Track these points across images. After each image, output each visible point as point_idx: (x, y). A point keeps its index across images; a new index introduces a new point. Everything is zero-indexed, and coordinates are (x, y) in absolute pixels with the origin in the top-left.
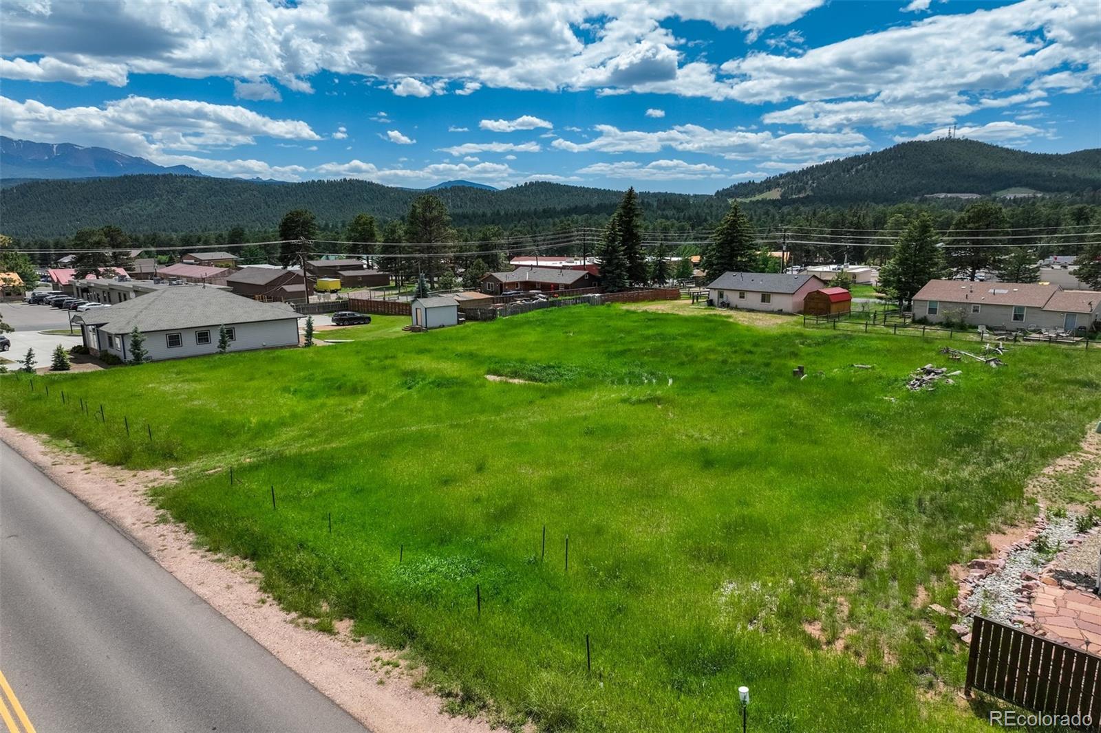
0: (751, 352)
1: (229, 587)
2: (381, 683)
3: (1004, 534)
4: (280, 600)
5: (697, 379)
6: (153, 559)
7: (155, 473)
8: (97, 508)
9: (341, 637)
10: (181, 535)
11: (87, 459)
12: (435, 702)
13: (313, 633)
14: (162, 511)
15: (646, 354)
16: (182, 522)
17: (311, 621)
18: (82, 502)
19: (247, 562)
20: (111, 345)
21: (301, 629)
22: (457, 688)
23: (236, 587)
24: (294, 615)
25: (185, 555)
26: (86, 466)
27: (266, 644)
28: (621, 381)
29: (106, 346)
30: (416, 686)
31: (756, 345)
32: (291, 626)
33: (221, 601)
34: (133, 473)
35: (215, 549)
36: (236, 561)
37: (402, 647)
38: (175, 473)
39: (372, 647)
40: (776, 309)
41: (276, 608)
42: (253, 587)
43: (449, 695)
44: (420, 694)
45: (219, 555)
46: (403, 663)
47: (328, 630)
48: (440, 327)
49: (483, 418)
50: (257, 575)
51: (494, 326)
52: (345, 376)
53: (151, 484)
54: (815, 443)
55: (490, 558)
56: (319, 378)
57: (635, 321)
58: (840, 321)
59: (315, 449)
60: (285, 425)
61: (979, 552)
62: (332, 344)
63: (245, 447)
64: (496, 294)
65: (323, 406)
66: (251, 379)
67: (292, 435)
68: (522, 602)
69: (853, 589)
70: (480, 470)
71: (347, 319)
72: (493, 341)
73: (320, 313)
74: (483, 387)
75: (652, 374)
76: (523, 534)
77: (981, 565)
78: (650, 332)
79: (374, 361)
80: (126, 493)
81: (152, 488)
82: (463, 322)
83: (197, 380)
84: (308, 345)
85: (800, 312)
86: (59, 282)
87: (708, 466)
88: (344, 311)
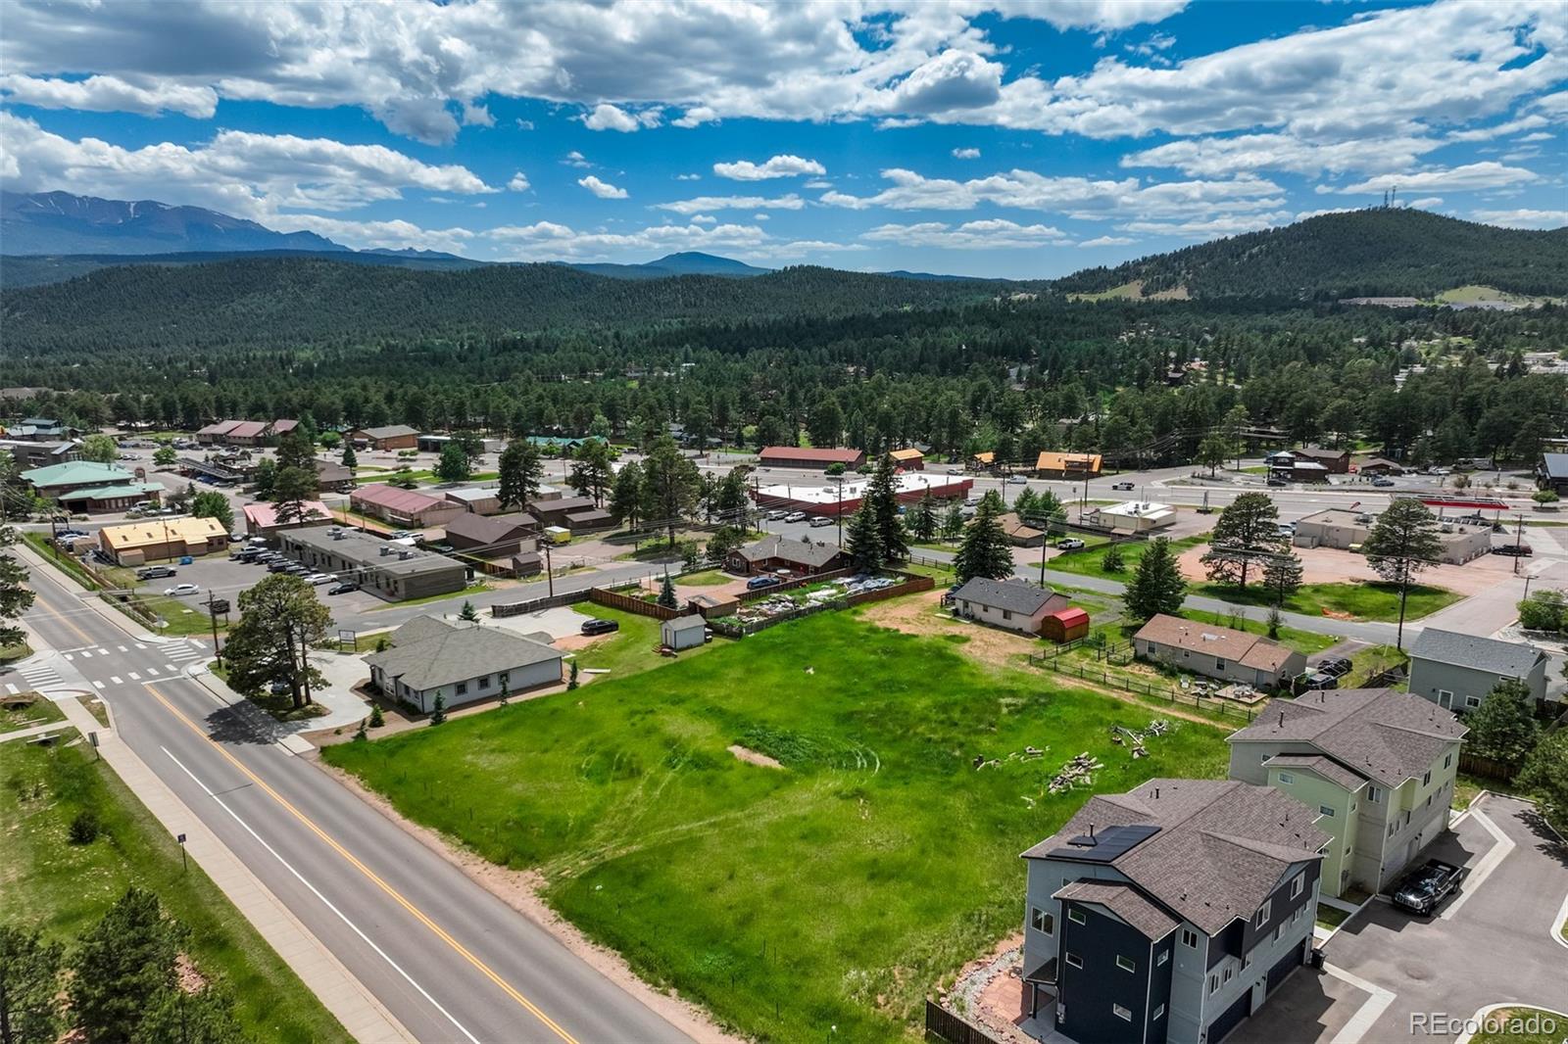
0: (955, 724)
1: (614, 969)
2: (695, 1020)
3: (1009, 940)
4: (640, 976)
5: (899, 764)
6: (568, 949)
7: (529, 874)
8: (516, 908)
9: (673, 997)
10: (574, 932)
11: (481, 859)
12: (717, 1029)
13: (661, 995)
14: (553, 911)
15: (869, 720)
16: (569, 920)
17: (658, 989)
18: (505, 902)
19: (616, 952)
21: (655, 993)
22: (724, 1023)
23: (617, 968)
24: (649, 986)
25: (583, 946)
26: (484, 866)
27: (643, 1001)
28: (839, 765)
29: (402, 692)
32: (650, 991)
33: (613, 977)
34: (517, 873)
35: (596, 943)
36: (610, 951)
37: (700, 1003)
38: (542, 874)
39: (688, 1003)
40: (1015, 628)
41: (640, 981)
42: (626, 968)
44: (710, 1025)
45: (600, 947)
46: (702, 1011)
47: (666, 994)
48: (688, 648)
49: (732, 814)
50: (624, 960)
51: (740, 650)
52: (618, 746)
53: (534, 885)
54: (950, 854)
55: (738, 954)
56: (600, 748)
57: (874, 652)
58: (1070, 650)
59: (624, 852)
60: (594, 821)
61: (987, 953)
62: (592, 677)
63: (576, 848)
64: (742, 572)
65: (613, 795)
66: (546, 751)
67: (603, 833)
68: (752, 983)
69: (910, 976)
70: (731, 877)
71: (596, 629)
72: (740, 681)
73: (562, 605)
74: (731, 768)
75: (866, 755)
76: (755, 935)
77: (980, 963)
78: (882, 676)
79: (637, 718)
80: (524, 895)
81: (536, 889)
82: (710, 640)
83: (503, 751)
84: (573, 686)
85: (1038, 633)
86: (256, 522)
87: (872, 877)
88: (586, 600)
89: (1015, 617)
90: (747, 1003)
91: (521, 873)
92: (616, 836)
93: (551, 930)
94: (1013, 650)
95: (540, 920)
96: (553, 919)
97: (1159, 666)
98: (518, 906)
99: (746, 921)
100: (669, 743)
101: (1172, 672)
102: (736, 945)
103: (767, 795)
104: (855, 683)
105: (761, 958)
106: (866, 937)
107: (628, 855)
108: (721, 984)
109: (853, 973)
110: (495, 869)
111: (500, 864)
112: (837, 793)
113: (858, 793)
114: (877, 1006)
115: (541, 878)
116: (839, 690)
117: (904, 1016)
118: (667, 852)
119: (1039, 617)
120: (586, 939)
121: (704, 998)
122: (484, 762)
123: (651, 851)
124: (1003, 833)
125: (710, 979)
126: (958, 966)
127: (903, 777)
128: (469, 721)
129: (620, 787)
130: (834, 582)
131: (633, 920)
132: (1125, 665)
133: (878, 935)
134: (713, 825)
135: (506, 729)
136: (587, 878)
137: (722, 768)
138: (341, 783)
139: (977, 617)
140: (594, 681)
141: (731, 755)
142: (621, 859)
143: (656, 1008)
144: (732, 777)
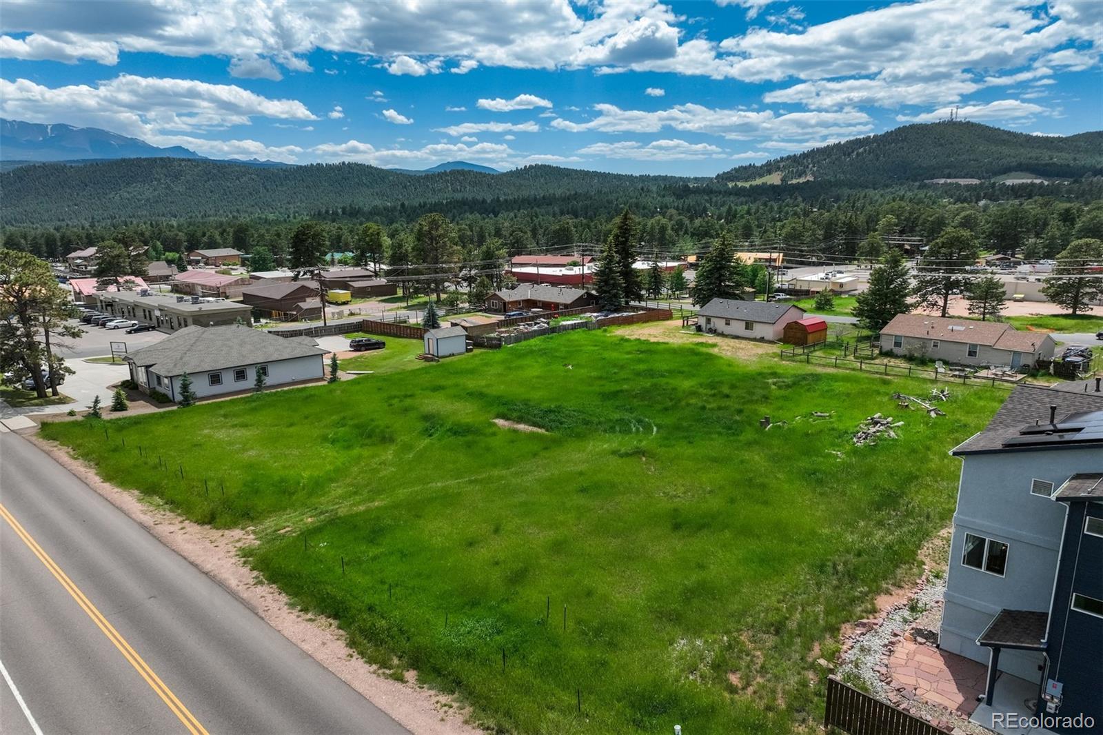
0: (727, 396)
1: (324, 644)
2: (442, 720)
3: (891, 595)
4: (362, 654)
5: (677, 428)
6: (262, 619)
7: (237, 533)
8: (205, 570)
9: (410, 684)
10: (277, 597)
11: (180, 519)
13: (391, 682)
14: (255, 573)
15: (635, 396)
16: (274, 583)
17: (387, 672)
18: (192, 563)
19: (332, 621)
20: (159, 383)
21: (382, 678)
22: (492, 723)
23: (329, 643)
24: (374, 667)
25: (284, 615)
26: (181, 526)
27: (361, 691)
28: (612, 430)
29: (154, 383)
30: (466, 722)
31: (733, 387)
32: (374, 676)
33: (321, 656)
34: (220, 532)
35: (305, 610)
36: (323, 620)
37: (453, 692)
38: (254, 532)
39: (433, 692)
40: (758, 337)
41: (361, 661)
42: (341, 644)
43: (488, 728)
44: (467, 727)
45: (310, 616)
46: (455, 705)
47: (400, 679)
48: (450, 356)
49: (496, 472)
50: (341, 632)
51: (498, 355)
52: (372, 420)
53: (238, 545)
54: (766, 503)
55: (510, 620)
56: (351, 423)
57: (629, 353)
58: (815, 351)
59: (362, 508)
60: (332, 480)
61: (866, 611)
62: (355, 376)
63: (304, 505)
64: (500, 312)
65: (360, 458)
66: (291, 425)
67: (340, 491)
68: (534, 658)
69: (769, 644)
70: (497, 530)
71: (363, 345)
72: (500, 375)
73: (336, 334)
74: (494, 434)
75: (640, 421)
76: (532, 596)
77: (864, 625)
78: (642, 367)
79: (395, 401)
80: (222, 554)
81: (241, 549)
82: (471, 350)
83: (245, 426)
84: (334, 380)
85: (780, 340)
86: (81, 292)
87: (677, 527)
88: (358, 331)
89: (756, 326)
90: (526, 690)
91: (227, 532)
92: (356, 493)
93: (245, 595)
94: (760, 351)
95: (233, 582)
96: (251, 581)
97: (910, 358)
98: (208, 567)
99: (518, 577)
100: (426, 418)
101: (923, 362)
102: (506, 608)
103: (535, 455)
104: (615, 373)
105: (542, 623)
106: (690, 594)
107: (367, 511)
108: (485, 662)
109: (681, 644)
110: (193, 529)
111: (202, 523)
112: (614, 453)
113: (639, 453)
114: (732, 690)
115: (252, 536)
116: (600, 378)
117: (781, 704)
118: (416, 508)
119: (781, 326)
120: (292, 606)
121: (458, 683)
122: (221, 435)
123: (395, 506)
124: (820, 482)
125: (468, 655)
126: (834, 630)
127: (685, 438)
128: (219, 405)
129: (366, 452)
130: (582, 316)
131: (362, 580)
132: (873, 359)
133: (703, 591)
134: (471, 482)
135: (254, 410)
136: (310, 534)
137: (485, 435)
138: (48, 454)
139: (720, 331)
140: (355, 379)
141: (495, 424)
142: (357, 514)
143: (382, 701)
144: (495, 442)
